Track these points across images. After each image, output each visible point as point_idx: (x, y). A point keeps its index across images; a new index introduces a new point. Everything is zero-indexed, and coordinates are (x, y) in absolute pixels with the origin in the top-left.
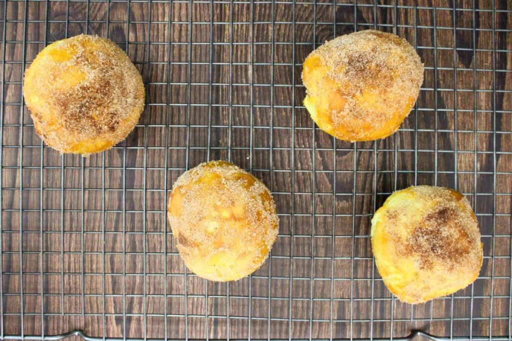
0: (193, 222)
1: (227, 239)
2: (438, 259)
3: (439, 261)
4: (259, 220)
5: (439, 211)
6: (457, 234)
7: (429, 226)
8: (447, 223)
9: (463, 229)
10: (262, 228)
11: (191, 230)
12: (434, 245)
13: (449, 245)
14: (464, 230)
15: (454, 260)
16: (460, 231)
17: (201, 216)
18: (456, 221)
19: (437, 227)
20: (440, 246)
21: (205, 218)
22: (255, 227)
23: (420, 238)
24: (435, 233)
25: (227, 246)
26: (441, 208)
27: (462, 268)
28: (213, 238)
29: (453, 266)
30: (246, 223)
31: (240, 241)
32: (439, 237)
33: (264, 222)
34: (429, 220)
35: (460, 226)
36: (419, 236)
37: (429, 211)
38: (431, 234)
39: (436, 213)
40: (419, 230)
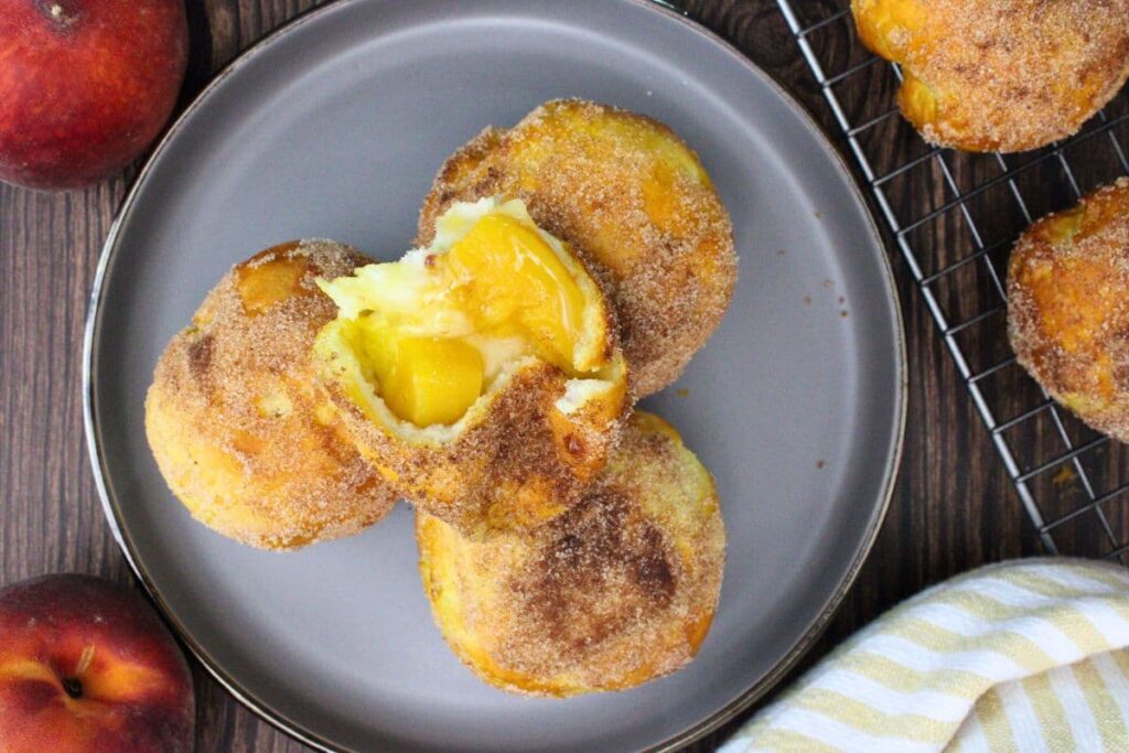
0: (259, 359)
1: (271, 454)
2: (541, 550)
3: (535, 555)
4: (359, 490)
5: (670, 566)
6: (604, 610)
7: (631, 535)
8: (638, 583)
9: (617, 627)
10: (347, 508)
11: (237, 363)
12: (580, 544)
13: (579, 584)
14: (613, 631)
15: (537, 593)
16: (612, 618)
17: (283, 366)
18: (639, 610)
19: (628, 553)
20: (576, 558)
21: (284, 378)
22: (340, 495)
23: (601, 505)
24: (610, 549)
25: (257, 465)
26: (675, 572)
27: (514, 617)
28: (254, 423)
29: (523, 590)
30: (334, 472)
31: (288, 484)
32: (600, 558)
33: (361, 502)
34: (646, 536)
35: (625, 620)
36: (605, 504)
37: (670, 538)
38: (611, 539)
39: (664, 554)
40: (622, 506)
